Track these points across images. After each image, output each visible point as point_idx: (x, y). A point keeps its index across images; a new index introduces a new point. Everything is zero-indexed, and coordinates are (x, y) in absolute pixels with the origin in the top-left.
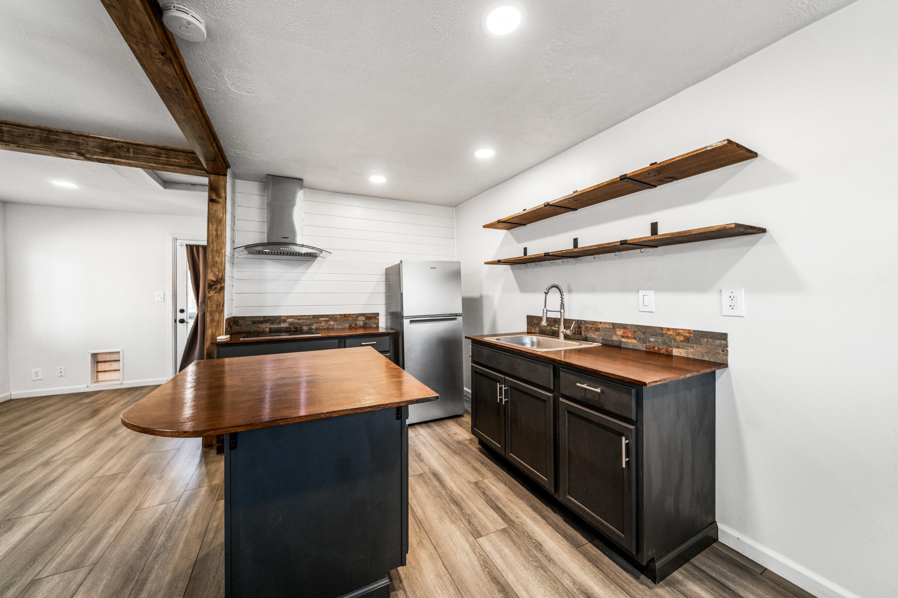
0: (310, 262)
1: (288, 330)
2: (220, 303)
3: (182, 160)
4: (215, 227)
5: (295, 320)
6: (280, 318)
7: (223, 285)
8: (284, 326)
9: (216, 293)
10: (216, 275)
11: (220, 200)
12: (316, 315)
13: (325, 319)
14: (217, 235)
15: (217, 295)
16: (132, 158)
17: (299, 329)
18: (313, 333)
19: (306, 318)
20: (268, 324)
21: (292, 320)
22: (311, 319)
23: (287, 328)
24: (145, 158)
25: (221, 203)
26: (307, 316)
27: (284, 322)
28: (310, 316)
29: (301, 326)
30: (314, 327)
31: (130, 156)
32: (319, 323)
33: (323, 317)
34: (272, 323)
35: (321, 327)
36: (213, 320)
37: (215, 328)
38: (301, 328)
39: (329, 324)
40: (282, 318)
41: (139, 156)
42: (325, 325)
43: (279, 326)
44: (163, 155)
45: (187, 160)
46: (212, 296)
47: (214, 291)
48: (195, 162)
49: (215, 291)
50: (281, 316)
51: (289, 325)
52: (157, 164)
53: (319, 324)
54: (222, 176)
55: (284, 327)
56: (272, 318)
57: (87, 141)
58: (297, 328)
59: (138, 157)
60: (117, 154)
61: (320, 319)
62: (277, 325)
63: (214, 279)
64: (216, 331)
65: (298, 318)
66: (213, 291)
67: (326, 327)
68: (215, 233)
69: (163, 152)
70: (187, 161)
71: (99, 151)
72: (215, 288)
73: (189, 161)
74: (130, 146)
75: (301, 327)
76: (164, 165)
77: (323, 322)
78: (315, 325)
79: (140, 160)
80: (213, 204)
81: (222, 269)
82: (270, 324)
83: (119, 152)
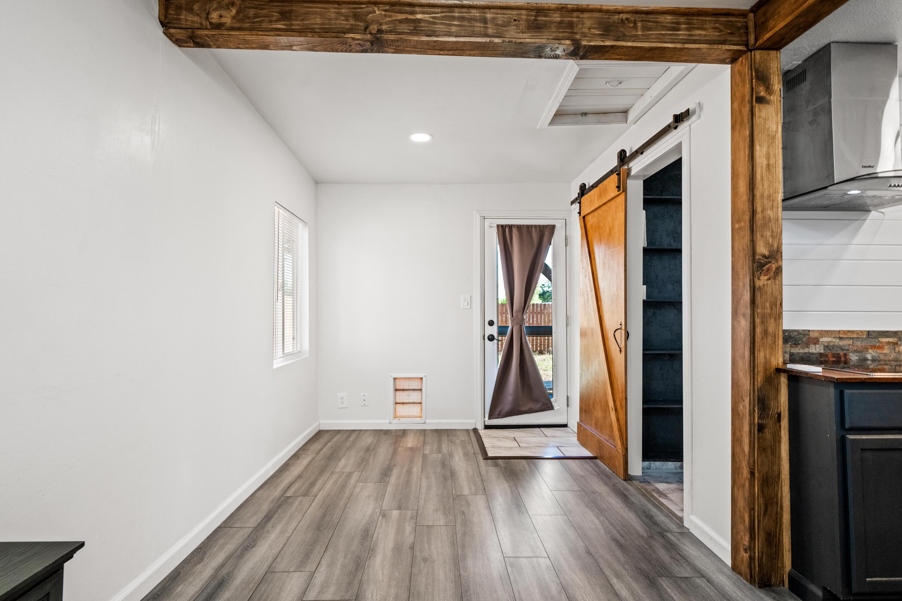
0: (858, 221)
1: (822, 359)
2: (776, 299)
3: (710, 30)
4: (765, 149)
5: (834, 340)
6: (809, 335)
7: (780, 263)
8: (815, 352)
9: (769, 279)
10: (769, 243)
11: (772, 98)
12: (874, 332)
13: (891, 340)
14: (768, 165)
15: (772, 283)
16: (640, 37)
17: (843, 359)
18: (867, 369)
19: (855, 336)
20: (788, 346)
21: (829, 339)
22: (863, 340)
23: (821, 354)
24: (658, 34)
25: (774, 103)
26: (857, 332)
27: (815, 344)
28: (861, 331)
29: (845, 352)
30: (869, 357)
31: (639, 35)
32: (879, 348)
33: (887, 337)
34: (795, 344)
35: (882, 357)
36: (765, 332)
37: (769, 349)
38: (845, 358)
39: (899, 351)
40: (812, 335)
41: (651, 32)
42: (891, 352)
43: (806, 350)
44: (683, 26)
45: (718, 28)
46: (764, 285)
47: (767, 275)
48: (730, 31)
49: (768, 277)
50: (809, 331)
51: (824, 349)
52: (675, 43)
53: (878, 351)
54: (773, 51)
55: (815, 354)
56: (795, 333)
57: (583, 18)
58: (838, 356)
59: (648, 35)
60: (621, 35)
61: (880, 339)
62: (803, 348)
63: (767, 253)
64: (771, 355)
65: (841, 336)
66: (765, 276)
67: (892, 356)
68: (765, 162)
69: (682, 19)
70: (718, 30)
71: (597, 32)
72: (768, 270)
73: (721, 31)
74: (637, 17)
75: (845, 355)
76: (684, 43)
77: (886, 347)
78: (870, 351)
79: (651, 40)
80: (762, 106)
81: (777, 232)
82: (791, 346)
83: (623, 30)
